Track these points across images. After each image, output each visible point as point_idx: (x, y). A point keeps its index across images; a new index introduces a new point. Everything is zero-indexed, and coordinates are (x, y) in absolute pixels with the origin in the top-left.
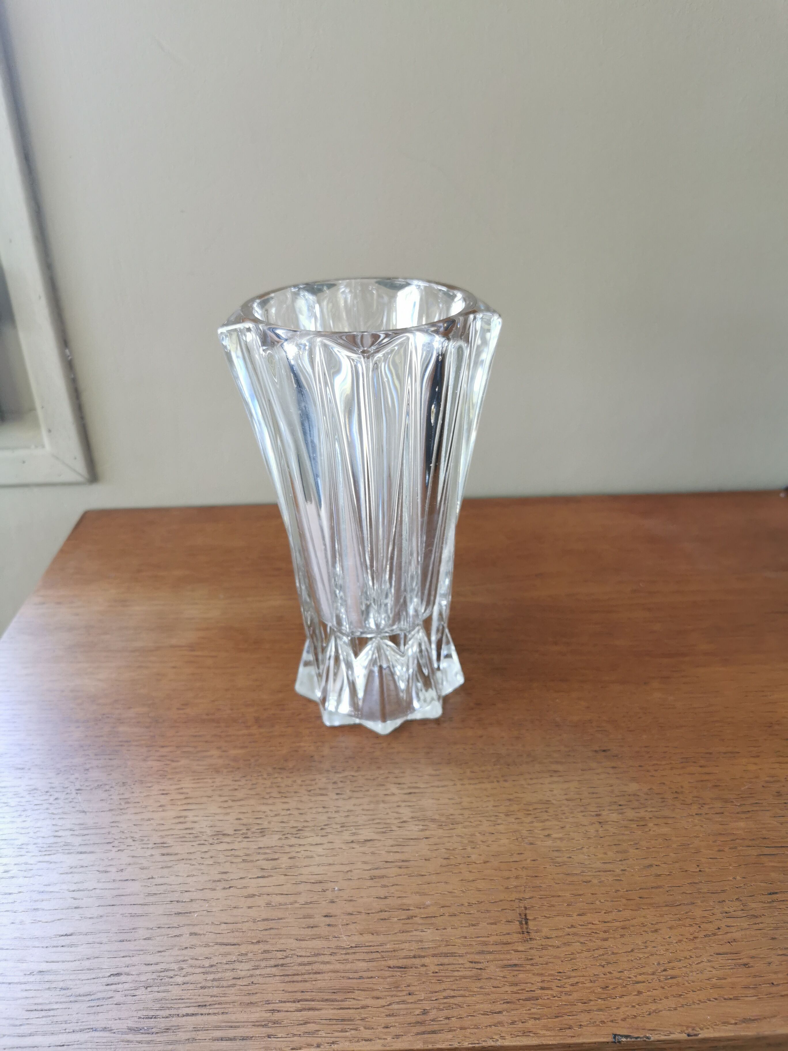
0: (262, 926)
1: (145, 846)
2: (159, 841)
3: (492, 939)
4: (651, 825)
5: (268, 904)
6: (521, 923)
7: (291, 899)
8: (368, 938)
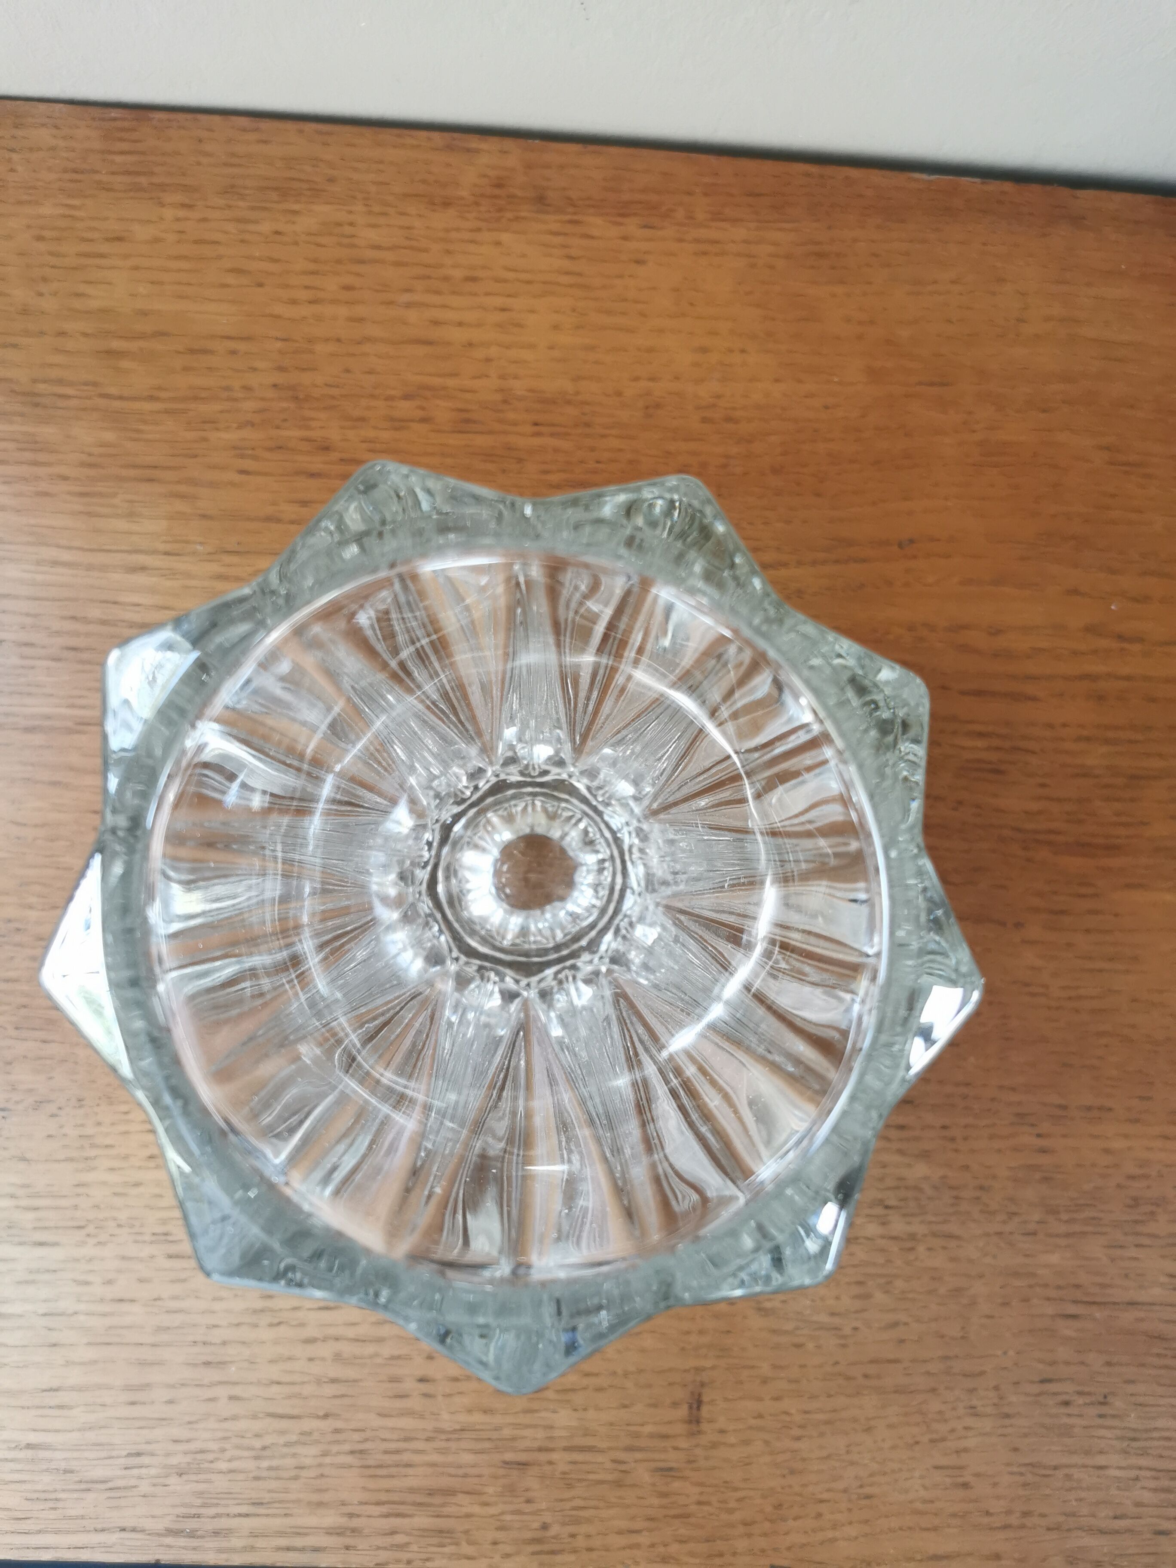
0: (330, 1390)
1: (140, 1238)
2: (160, 1229)
3: (648, 1429)
4: (921, 1249)
5: (338, 1357)
6: (691, 1407)
7: (370, 1349)
8: (477, 1418)
